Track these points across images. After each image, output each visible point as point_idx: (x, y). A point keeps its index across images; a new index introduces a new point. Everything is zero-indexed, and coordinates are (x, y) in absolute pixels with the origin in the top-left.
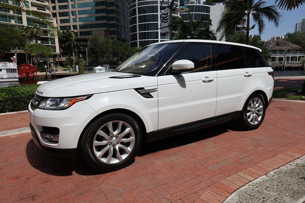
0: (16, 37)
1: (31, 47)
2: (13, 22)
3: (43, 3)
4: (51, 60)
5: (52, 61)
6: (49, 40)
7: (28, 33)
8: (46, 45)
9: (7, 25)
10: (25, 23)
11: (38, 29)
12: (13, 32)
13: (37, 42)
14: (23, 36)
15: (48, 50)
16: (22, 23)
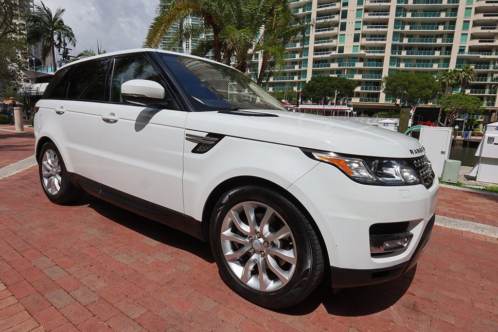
0: (429, 87)
1: (449, 99)
2: (435, 66)
3: (492, 31)
4: (481, 118)
5: (482, 120)
6: (488, 86)
7: (451, 79)
8: (475, 96)
9: (427, 72)
10: (452, 66)
11: (468, 72)
12: (427, 79)
13: (463, 91)
14: (444, 84)
15: (475, 103)
16: (448, 66)
